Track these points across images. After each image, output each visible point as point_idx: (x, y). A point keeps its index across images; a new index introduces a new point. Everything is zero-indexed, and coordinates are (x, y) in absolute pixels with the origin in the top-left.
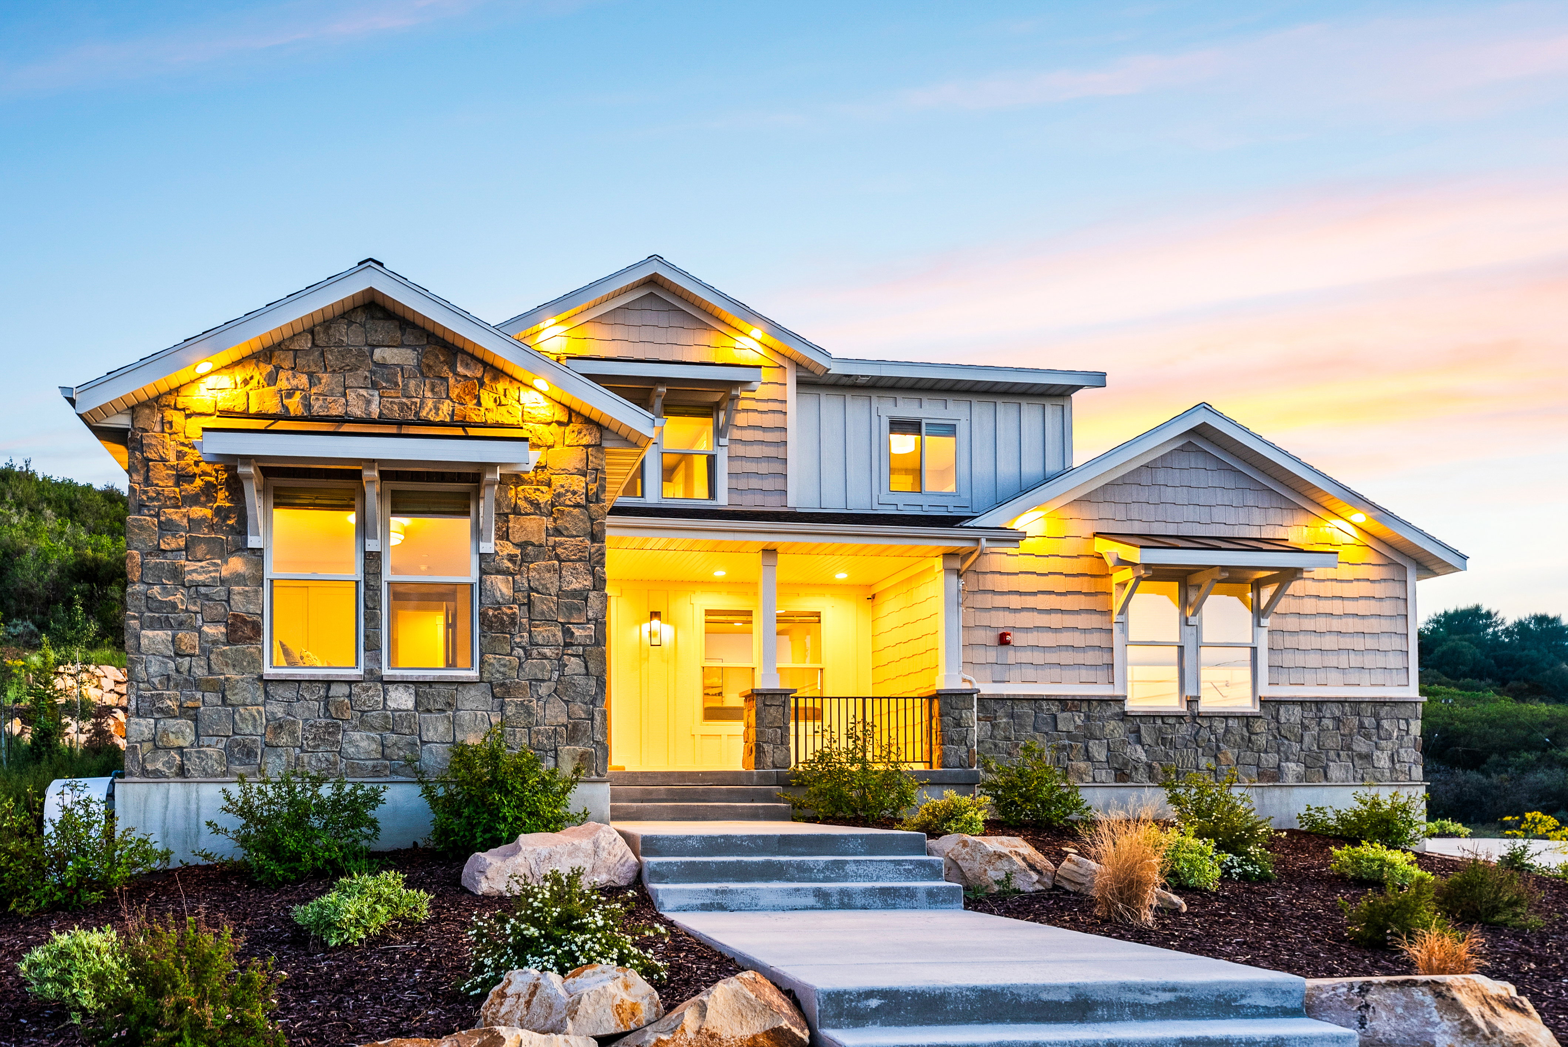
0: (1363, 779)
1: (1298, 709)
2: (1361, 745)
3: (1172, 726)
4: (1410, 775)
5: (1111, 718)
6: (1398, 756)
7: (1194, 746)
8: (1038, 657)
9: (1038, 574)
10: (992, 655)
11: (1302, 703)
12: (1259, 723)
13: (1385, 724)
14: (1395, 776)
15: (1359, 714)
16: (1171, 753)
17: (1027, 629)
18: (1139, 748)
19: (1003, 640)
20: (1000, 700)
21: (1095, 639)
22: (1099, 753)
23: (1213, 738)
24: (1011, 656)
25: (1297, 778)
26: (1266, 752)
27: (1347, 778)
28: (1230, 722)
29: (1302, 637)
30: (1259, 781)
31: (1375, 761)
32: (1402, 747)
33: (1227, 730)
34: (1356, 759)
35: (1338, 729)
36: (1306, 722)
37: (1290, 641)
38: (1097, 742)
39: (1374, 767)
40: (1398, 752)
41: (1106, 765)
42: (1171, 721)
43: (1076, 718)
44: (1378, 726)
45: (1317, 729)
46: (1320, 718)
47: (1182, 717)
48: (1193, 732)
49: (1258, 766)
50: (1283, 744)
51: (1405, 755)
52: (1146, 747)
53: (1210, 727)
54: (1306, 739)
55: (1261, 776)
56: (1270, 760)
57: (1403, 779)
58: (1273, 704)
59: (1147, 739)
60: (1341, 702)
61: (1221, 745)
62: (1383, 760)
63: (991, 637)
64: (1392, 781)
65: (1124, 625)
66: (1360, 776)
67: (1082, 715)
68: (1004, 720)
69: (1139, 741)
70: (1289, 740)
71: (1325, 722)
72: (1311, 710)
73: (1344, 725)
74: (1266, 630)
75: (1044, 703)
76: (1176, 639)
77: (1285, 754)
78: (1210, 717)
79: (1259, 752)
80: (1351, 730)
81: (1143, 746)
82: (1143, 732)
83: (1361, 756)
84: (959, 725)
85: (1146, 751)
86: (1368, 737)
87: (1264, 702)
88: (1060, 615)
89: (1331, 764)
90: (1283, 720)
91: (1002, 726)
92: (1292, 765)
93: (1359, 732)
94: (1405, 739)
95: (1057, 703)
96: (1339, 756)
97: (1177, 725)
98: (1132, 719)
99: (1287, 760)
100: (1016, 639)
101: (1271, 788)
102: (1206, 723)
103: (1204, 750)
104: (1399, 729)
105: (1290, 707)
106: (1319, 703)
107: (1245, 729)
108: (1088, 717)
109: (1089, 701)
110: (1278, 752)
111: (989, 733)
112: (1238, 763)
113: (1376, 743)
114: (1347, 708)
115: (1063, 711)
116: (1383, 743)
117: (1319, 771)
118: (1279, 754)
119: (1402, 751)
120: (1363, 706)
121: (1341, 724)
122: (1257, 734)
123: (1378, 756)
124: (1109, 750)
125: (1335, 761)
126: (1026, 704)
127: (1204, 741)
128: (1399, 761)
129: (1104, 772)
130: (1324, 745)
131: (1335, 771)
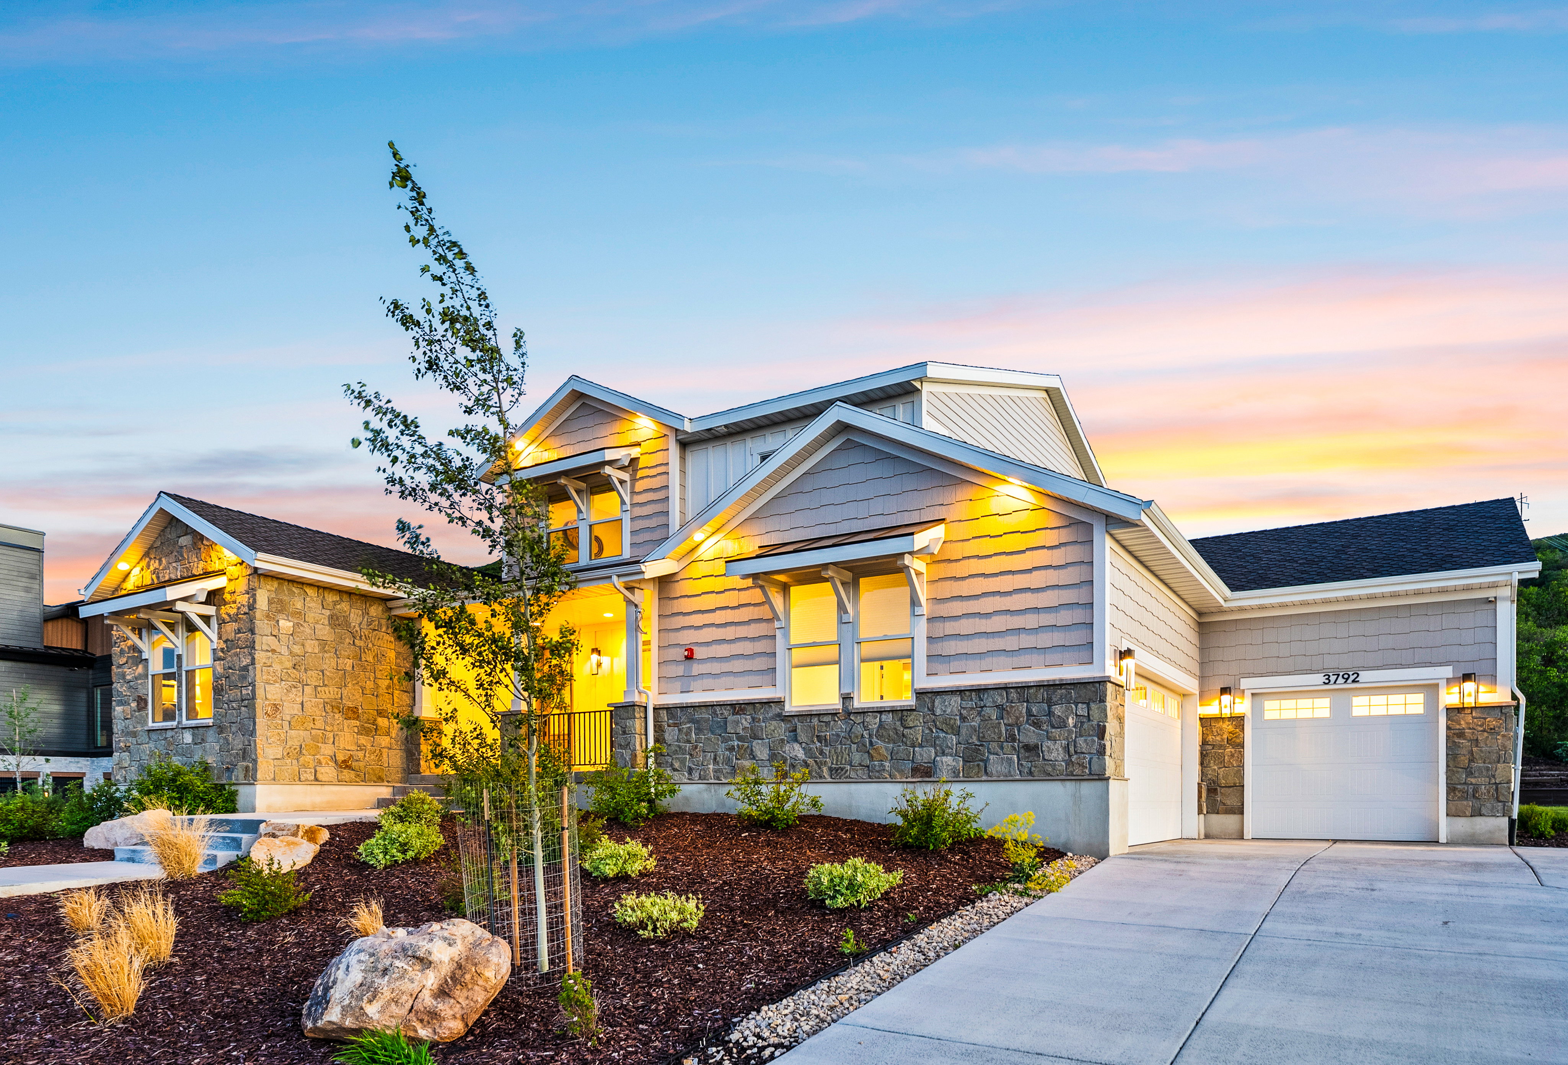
0: (1031, 773)
1: (956, 700)
2: (1030, 735)
3: (827, 724)
4: (1090, 768)
5: (772, 719)
6: (1075, 747)
7: (849, 742)
8: (716, 668)
9: (717, 593)
10: (680, 670)
11: (960, 692)
12: (912, 717)
13: (1058, 710)
14: (1071, 769)
15: (1028, 701)
16: (826, 750)
17: (707, 644)
18: (796, 746)
19: (690, 657)
20: (684, 708)
21: (760, 646)
22: (762, 753)
23: (866, 734)
24: (697, 669)
25: (954, 772)
26: (921, 746)
27: (1010, 772)
28: (884, 717)
29: (964, 621)
30: (913, 776)
31: (1046, 753)
32: (1081, 736)
33: (881, 725)
34: (1022, 751)
35: (1002, 718)
36: (964, 712)
37: (950, 628)
38: (760, 741)
39: (1044, 759)
40: (1075, 741)
41: (767, 763)
42: (826, 719)
43: (743, 721)
44: (1050, 713)
45: (978, 719)
46: (982, 707)
47: (836, 714)
48: (848, 729)
49: (913, 761)
50: (938, 737)
51: (1084, 745)
52: (804, 745)
53: (863, 722)
54: (964, 731)
55: (915, 771)
56: (926, 754)
57: (1080, 773)
58: (930, 695)
59: (802, 737)
60: (1006, 688)
61: (874, 739)
62: (1055, 752)
63: (682, 653)
64: (1068, 775)
65: (786, 630)
66: (1026, 770)
67: (748, 717)
68: (688, 725)
69: (796, 740)
70: (946, 733)
71: (988, 710)
72: (971, 700)
73: (1008, 713)
74: (925, 617)
75: (718, 709)
76: (834, 638)
77: (941, 747)
78: (863, 712)
79: (914, 746)
80: (1018, 718)
81: (801, 744)
82: (799, 731)
83: (1028, 748)
84: (624, 733)
85: (804, 749)
86: (1037, 725)
87: (920, 694)
88: (733, 628)
89: (991, 757)
90: (938, 712)
91: (685, 730)
92: (948, 760)
93: (1027, 720)
94: (1085, 726)
95: (729, 707)
96: (1002, 748)
97: (832, 723)
98: (790, 718)
99: (943, 754)
100: (699, 653)
101: (923, 784)
102: (859, 719)
103: (858, 747)
104: (1076, 715)
105: (945, 697)
106: (980, 691)
107: (898, 723)
108: (753, 719)
109: (752, 704)
110: (935, 746)
111: (676, 737)
112: (892, 759)
113: (1047, 732)
114: (1014, 695)
115: (733, 714)
116: (1055, 732)
117: (978, 765)
118: (935, 748)
119: (1081, 741)
120: (1032, 691)
121: (1005, 712)
122: (911, 728)
123: (1048, 747)
124: (770, 750)
125: (997, 754)
126: (704, 709)
127: (857, 737)
128: (1076, 752)
129: (766, 770)
130: (984, 737)
131: (995, 765)
